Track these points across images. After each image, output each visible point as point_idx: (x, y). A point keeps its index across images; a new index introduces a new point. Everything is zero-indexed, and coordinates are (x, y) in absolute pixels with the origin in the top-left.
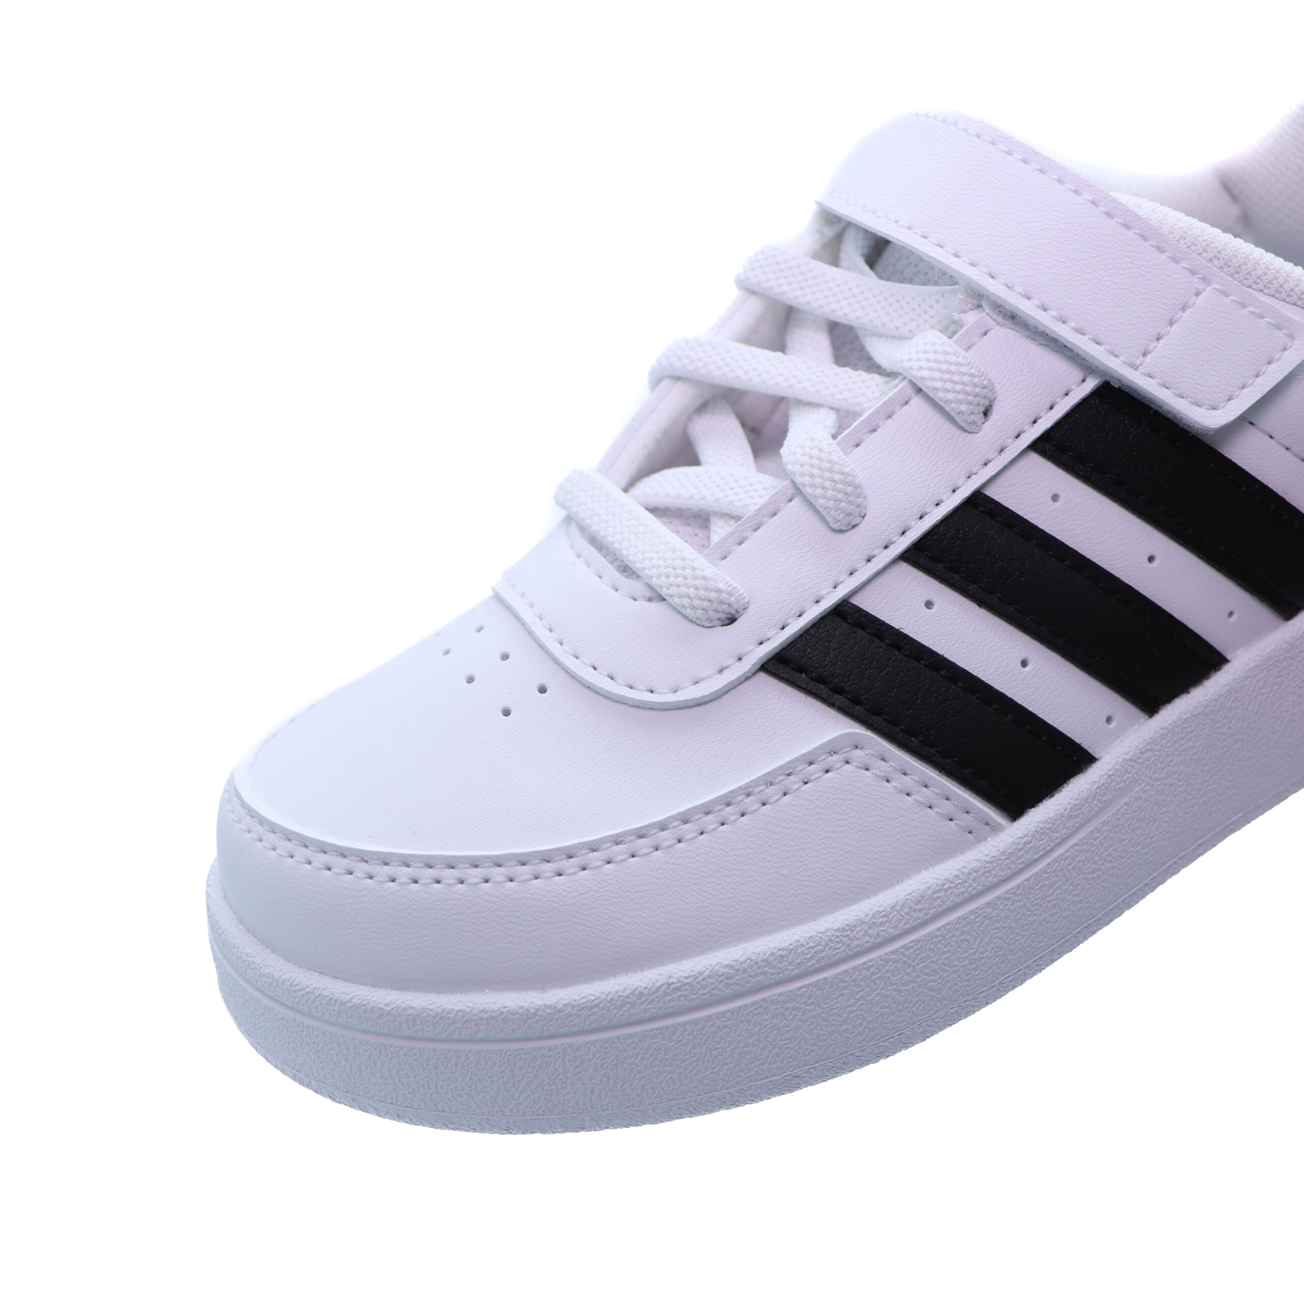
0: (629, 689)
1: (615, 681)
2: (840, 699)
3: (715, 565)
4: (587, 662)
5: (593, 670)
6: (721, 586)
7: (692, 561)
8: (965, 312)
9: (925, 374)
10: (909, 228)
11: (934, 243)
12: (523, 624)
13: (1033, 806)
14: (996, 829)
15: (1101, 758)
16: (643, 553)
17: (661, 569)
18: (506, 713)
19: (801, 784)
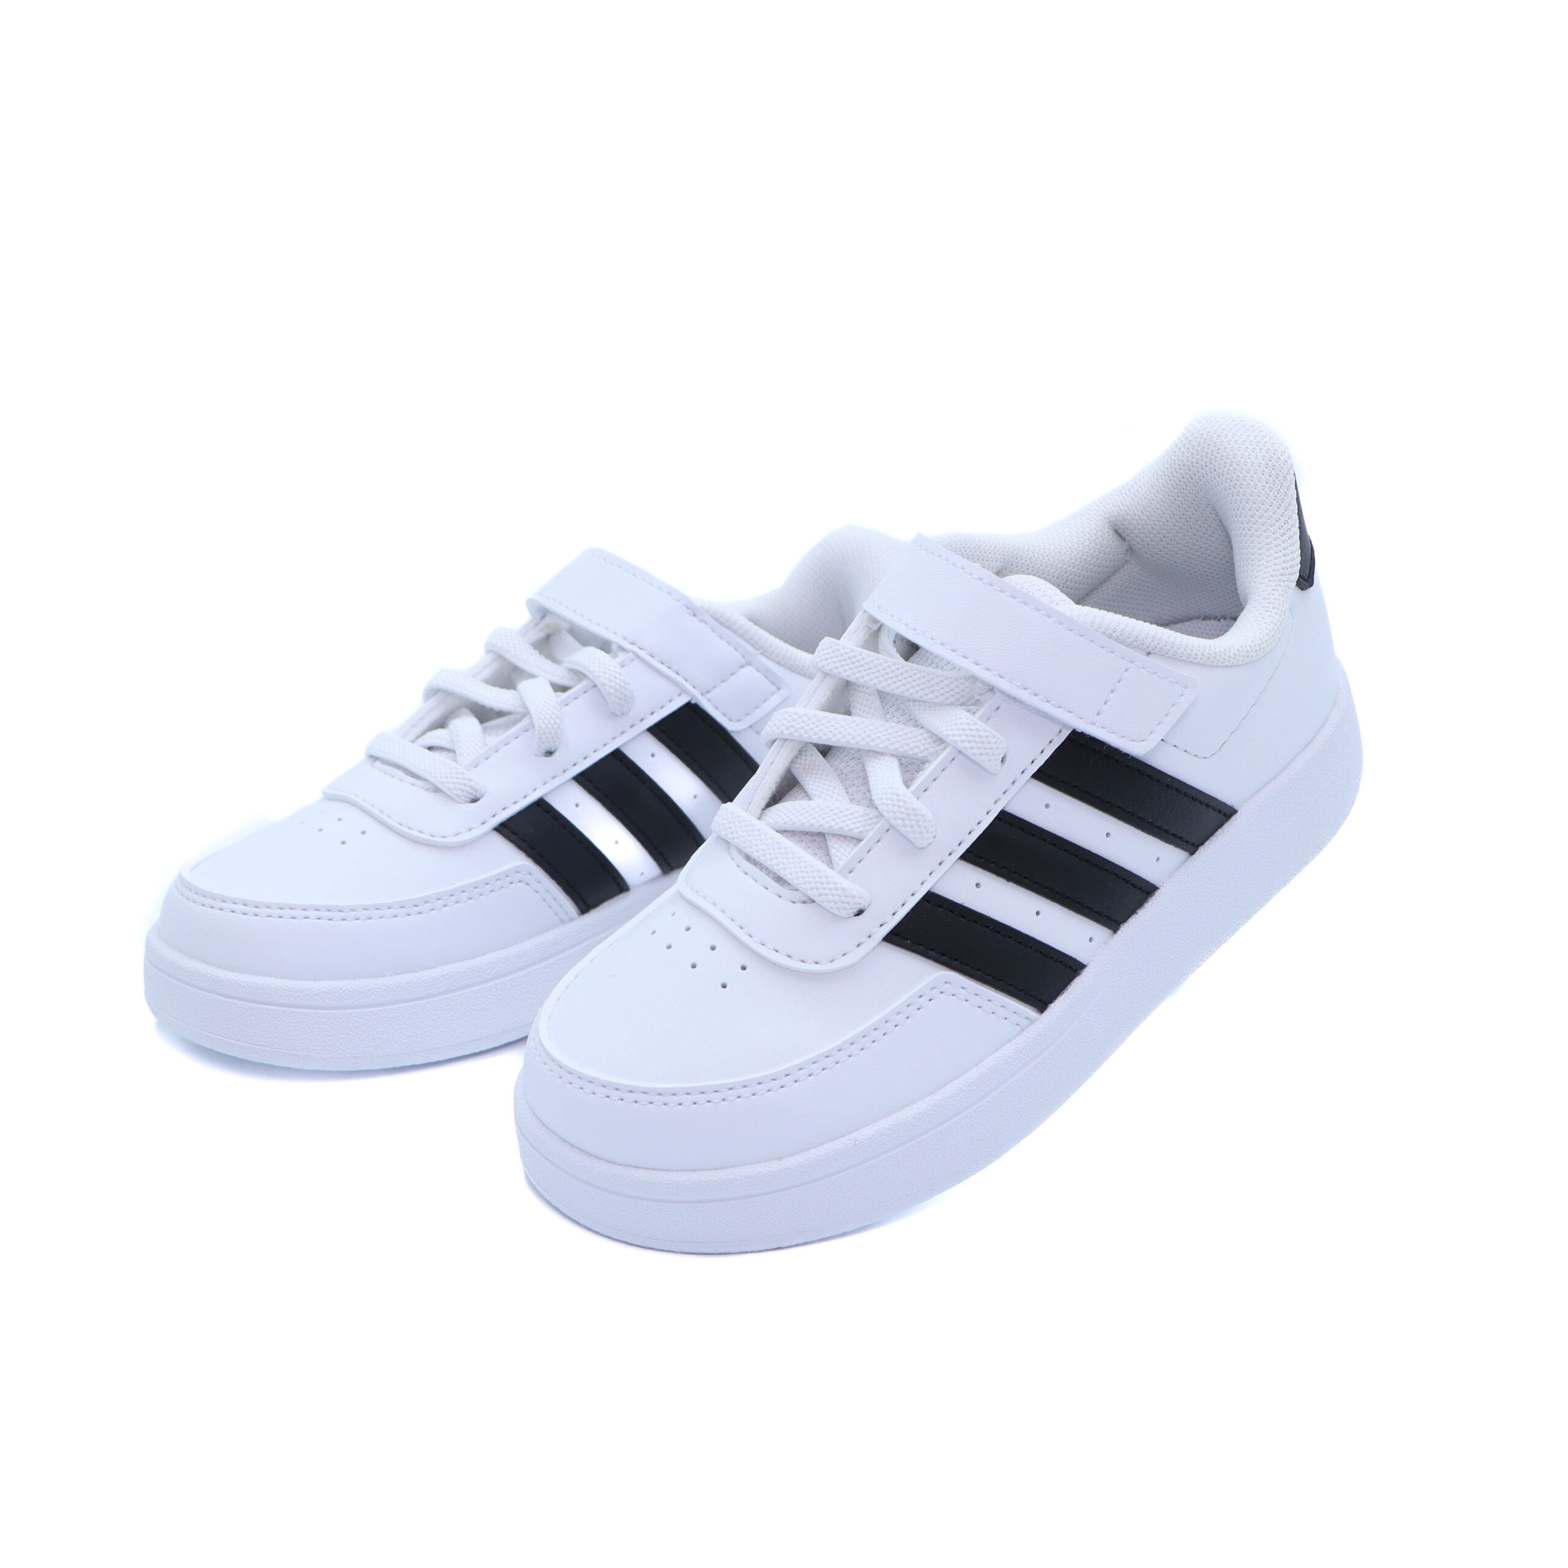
0: (802, 963)
1: (792, 959)
2: (933, 953)
3: (846, 878)
4: (771, 947)
5: (776, 953)
6: (854, 893)
7: (833, 878)
8: (982, 694)
9: (966, 744)
10: (942, 644)
11: (961, 656)
12: (720, 924)
13: (1051, 1002)
14: (1032, 1021)
15: (1088, 964)
16: (797, 873)
17: (813, 884)
18: (724, 986)
19: (916, 1010)
